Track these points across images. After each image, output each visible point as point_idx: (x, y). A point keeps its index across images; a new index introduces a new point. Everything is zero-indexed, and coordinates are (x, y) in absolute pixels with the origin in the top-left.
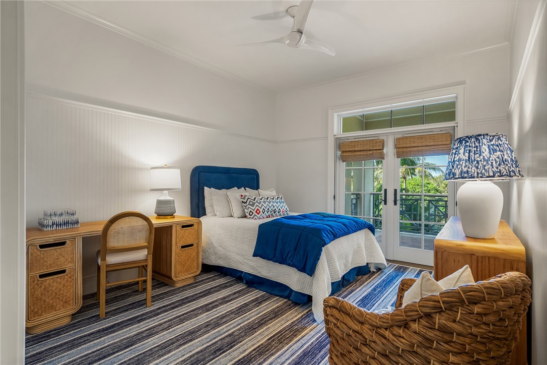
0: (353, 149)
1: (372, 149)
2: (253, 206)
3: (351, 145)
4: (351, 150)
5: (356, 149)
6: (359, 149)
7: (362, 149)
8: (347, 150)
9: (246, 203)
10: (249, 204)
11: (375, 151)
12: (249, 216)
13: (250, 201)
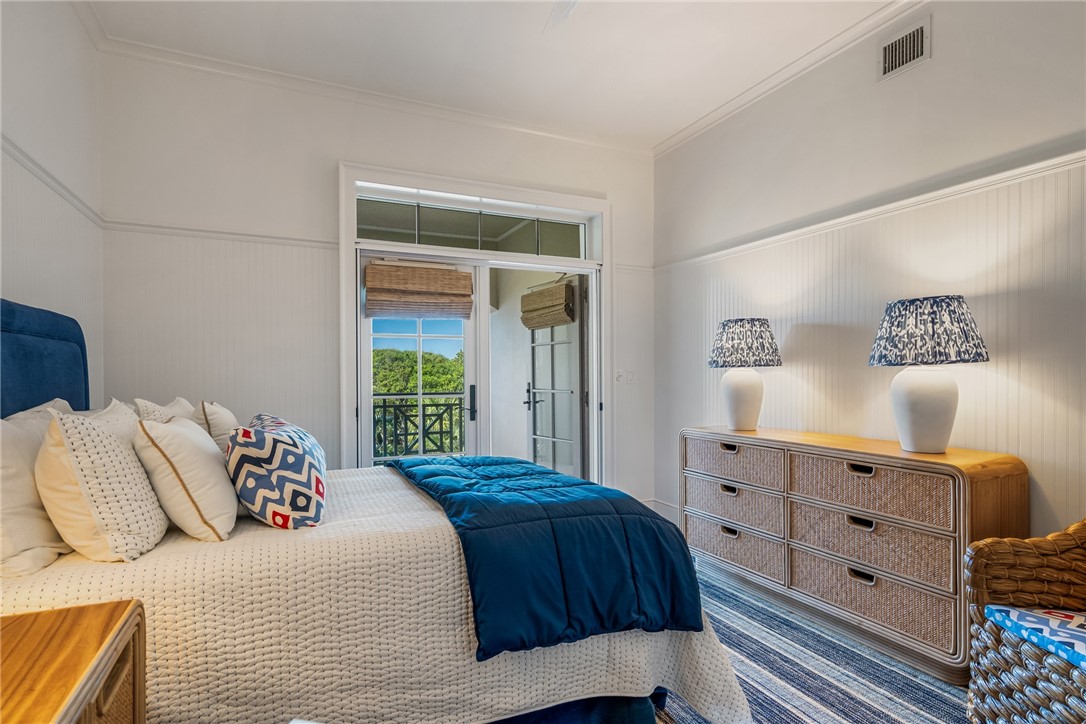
0: (402, 287)
1: (447, 291)
2: (299, 472)
3: (397, 276)
4: (395, 287)
5: (410, 287)
6: (416, 288)
7: (424, 288)
8: (386, 286)
9: (269, 461)
10: (284, 465)
11: (456, 299)
12: (297, 515)
13: (286, 453)
